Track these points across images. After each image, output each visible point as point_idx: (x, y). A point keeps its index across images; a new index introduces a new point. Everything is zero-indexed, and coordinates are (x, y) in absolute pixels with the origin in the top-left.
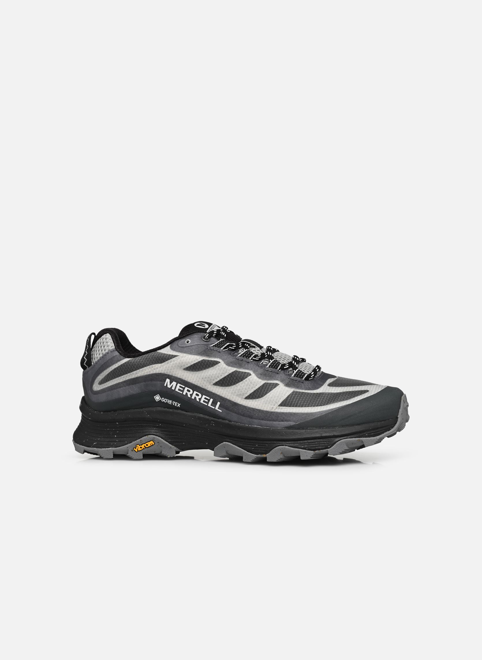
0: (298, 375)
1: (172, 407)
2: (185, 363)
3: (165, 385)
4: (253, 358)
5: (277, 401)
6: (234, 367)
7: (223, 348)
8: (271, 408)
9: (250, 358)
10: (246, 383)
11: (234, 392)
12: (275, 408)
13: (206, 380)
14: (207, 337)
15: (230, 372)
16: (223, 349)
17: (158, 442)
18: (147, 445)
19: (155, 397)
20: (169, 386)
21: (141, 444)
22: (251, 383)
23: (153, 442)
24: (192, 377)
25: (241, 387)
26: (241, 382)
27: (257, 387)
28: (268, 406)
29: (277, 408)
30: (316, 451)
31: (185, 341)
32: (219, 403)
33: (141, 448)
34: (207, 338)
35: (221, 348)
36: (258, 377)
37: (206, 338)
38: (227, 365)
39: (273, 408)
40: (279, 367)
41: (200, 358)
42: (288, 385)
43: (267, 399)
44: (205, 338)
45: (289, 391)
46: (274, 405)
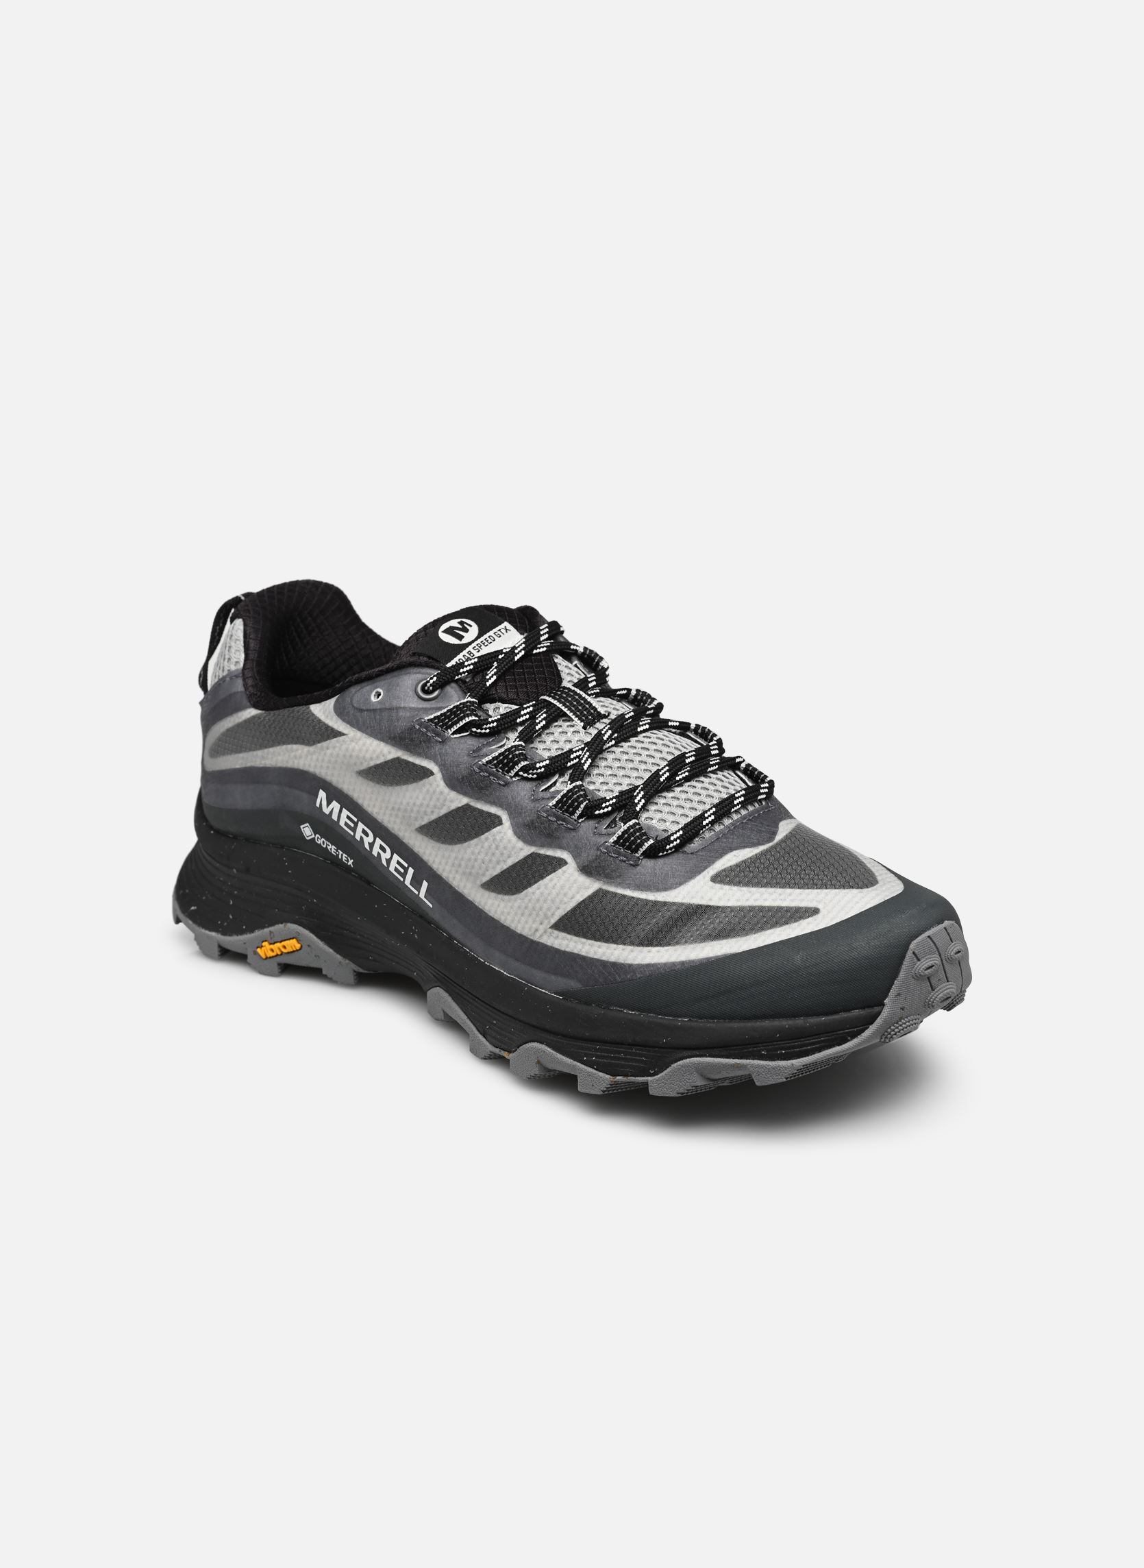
0: (627, 840)
1: (336, 862)
2: (358, 757)
3: (318, 805)
4: (521, 773)
5: (549, 914)
6: (465, 794)
7: (453, 730)
8: (533, 930)
9: (513, 773)
10: (486, 844)
11: (456, 862)
12: (542, 931)
13: (400, 814)
14: (431, 685)
15: (453, 806)
16: (453, 734)
17: (309, 946)
18: (284, 947)
19: (302, 827)
20: (326, 811)
21: (273, 942)
22: (497, 848)
23: (299, 943)
24: (372, 798)
25: (473, 853)
26: (475, 841)
27: (510, 862)
28: (526, 922)
29: (545, 932)
30: (618, 1078)
31: (374, 689)
32: (425, 884)
33: (272, 950)
34: (431, 688)
35: (449, 730)
36: (515, 833)
37: (429, 688)
38: (447, 784)
39: (537, 930)
40: (578, 812)
41: (390, 753)
42: (587, 870)
43: (526, 900)
44: (426, 688)
45: (585, 887)
46: (541, 924)
